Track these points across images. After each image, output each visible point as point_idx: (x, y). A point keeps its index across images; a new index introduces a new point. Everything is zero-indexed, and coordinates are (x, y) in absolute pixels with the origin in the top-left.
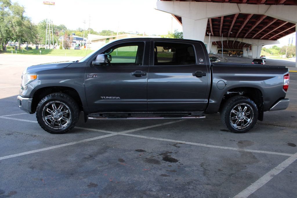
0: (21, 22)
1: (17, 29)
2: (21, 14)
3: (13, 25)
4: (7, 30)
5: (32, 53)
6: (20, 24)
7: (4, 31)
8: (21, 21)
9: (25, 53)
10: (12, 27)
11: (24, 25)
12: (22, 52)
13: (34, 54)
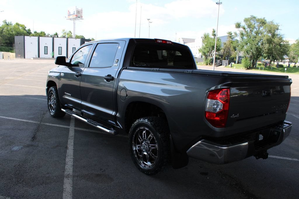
0: (272, 40)
1: (267, 46)
2: (273, 31)
3: (263, 43)
4: (257, 48)
5: (280, 71)
6: (270, 41)
7: (255, 48)
8: (272, 38)
9: (274, 70)
10: (262, 44)
11: (274, 42)
12: (271, 69)
13: (282, 72)
